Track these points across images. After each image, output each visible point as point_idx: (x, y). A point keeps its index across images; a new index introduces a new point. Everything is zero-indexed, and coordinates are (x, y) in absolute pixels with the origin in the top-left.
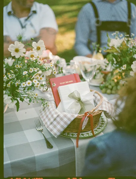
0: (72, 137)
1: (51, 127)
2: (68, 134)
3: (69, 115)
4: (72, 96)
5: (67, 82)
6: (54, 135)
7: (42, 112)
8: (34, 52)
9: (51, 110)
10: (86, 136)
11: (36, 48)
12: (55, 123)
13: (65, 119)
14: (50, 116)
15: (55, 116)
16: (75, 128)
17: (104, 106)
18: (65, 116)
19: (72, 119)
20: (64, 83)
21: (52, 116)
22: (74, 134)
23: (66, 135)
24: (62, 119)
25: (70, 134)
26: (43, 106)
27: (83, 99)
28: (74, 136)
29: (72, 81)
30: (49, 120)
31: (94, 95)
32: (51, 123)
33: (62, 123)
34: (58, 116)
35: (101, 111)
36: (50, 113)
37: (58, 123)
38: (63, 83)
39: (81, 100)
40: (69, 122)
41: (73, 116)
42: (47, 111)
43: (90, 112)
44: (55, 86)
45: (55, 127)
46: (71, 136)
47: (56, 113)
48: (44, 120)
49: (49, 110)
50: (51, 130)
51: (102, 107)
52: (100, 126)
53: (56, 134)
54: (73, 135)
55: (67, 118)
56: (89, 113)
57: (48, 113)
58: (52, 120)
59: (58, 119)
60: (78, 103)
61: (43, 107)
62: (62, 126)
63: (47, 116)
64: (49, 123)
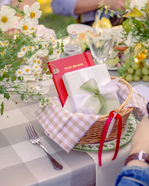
0: (90, 151)
1: (60, 136)
2: (83, 146)
3: (86, 117)
4: (86, 87)
5: (74, 66)
6: (65, 149)
7: (41, 115)
8: (27, 22)
9: (57, 110)
10: (111, 148)
11: (29, 15)
12: (65, 130)
13: (81, 124)
14: (56, 120)
15: (65, 119)
16: (93, 136)
17: (135, 100)
18: (81, 119)
19: (92, 122)
20: (71, 67)
21: (60, 120)
22: (92, 145)
23: (81, 148)
24: (76, 124)
25: (86, 146)
26: (43, 104)
27: (102, 91)
28: (92, 149)
29: (82, 64)
30: (56, 125)
31: (117, 85)
32: (60, 131)
33: (76, 130)
34: (70, 119)
35: (131, 108)
36: (56, 115)
37: (71, 130)
38: (69, 68)
39: (100, 93)
40: (87, 128)
41: (92, 118)
42: (49, 112)
43: (117, 111)
44: (58, 73)
45: (66, 136)
46: (88, 148)
47: (66, 115)
48: (47, 126)
49: (53, 110)
50: (61, 142)
51: (132, 102)
52: (128, 132)
53: (67, 148)
54: (90, 147)
55: (83, 121)
56: (115, 112)
57: (52, 116)
58: (60, 125)
59: (70, 124)
60: (95, 97)
61: (42, 106)
62: (77, 135)
63: (51, 121)
64: (55, 131)
